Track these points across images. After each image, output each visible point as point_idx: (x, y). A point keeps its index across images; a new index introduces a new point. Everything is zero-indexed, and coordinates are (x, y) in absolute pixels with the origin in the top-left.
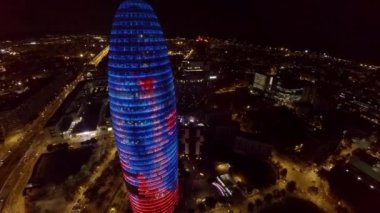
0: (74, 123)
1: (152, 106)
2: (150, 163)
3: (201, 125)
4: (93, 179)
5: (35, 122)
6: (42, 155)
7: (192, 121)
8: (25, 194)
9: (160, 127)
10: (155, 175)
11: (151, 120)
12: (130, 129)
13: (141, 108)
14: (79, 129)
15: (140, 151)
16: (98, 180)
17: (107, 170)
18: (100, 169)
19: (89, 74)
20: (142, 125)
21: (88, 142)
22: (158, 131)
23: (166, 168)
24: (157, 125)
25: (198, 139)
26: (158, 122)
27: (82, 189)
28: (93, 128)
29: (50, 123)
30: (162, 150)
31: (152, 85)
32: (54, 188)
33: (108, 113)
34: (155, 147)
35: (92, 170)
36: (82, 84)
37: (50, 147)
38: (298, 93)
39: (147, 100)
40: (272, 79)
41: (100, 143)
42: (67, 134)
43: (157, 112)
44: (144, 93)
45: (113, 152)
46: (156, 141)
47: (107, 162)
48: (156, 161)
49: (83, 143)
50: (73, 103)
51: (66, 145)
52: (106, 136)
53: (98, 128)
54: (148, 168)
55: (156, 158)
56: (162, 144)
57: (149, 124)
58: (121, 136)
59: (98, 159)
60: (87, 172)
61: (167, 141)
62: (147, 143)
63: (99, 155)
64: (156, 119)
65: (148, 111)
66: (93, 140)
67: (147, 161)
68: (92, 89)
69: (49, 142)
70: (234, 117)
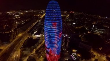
1: (55, 30)
3: (69, 37)
4: (38, 48)
5: (26, 31)
6: (26, 40)
7: (66, 36)
8: (21, 49)
9: (57, 36)
10: (54, 50)
11: (55, 34)
12: (49, 36)
13: (53, 31)
14: (36, 34)
15: (51, 42)
16: (39, 48)
17: (41, 46)
18: (40, 45)
19: (40, 20)
20: (52, 35)
22: (56, 37)
23: (57, 48)
24: (56, 36)
25: (68, 41)
26: (56, 35)
27: (35, 50)
28: (39, 35)
29: (29, 32)
30: (57, 43)
31: (56, 24)
32: (28, 48)
33: (44, 31)
34: (55, 42)
35: (38, 45)
36: (38, 23)
37: (28, 38)
39: (54, 29)
40: (94, 25)
41: (41, 38)
42: (33, 35)
43: (56, 32)
44: (54, 26)
45: (44, 41)
46: (55, 40)
47: (42, 44)
48: (55, 46)
49: (36, 38)
50: (35, 27)
51: (32, 38)
52: (42, 37)
53: (41, 35)
54: (52, 47)
55: (55, 45)
56: (57, 41)
57: (54, 35)
58: (46, 37)
59: (40, 43)
60: (36, 46)
61: (58, 41)
62: (53, 40)
64: (56, 34)
65: (54, 31)
66: (39, 38)
67: (52, 45)
68: (40, 24)
69: (28, 36)
70: (80, 36)
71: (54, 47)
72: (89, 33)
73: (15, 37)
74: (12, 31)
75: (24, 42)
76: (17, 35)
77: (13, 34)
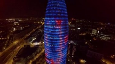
0: (33, 40)
1: (60, 31)
2: (56, 55)
3: (75, 44)
4: (35, 58)
5: (23, 38)
6: (22, 48)
7: (72, 42)
8: (14, 59)
9: (62, 41)
10: (58, 61)
11: (59, 37)
12: (50, 40)
13: (56, 31)
14: (34, 41)
15: (53, 50)
16: (37, 59)
17: (40, 56)
18: (38, 55)
19: (40, 27)
20: (55, 39)
21: (36, 46)
22: (61, 42)
23: (62, 59)
24: (61, 40)
25: (74, 49)
26: (61, 38)
27: (31, 61)
28: (39, 42)
30: (61, 51)
31: (61, 23)
32: (23, 59)
34: (59, 49)
35: (36, 55)
37: (25, 46)
38: (109, 36)
39: (58, 29)
40: (99, 31)
41: (40, 46)
42: (31, 43)
43: (61, 34)
44: (58, 25)
45: (43, 50)
46: (60, 46)
47: (41, 53)
48: (58, 55)
49: (35, 46)
50: (34, 34)
51: (30, 46)
52: (42, 45)
53: (40, 42)
54: (55, 57)
55: (59, 54)
56: (62, 48)
57: (58, 39)
58: (47, 43)
59: (38, 52)
60: (34, 56)
61: (64, 47)
62: (56, 47)
63: (39, 50)
64: (61, 37)
65: (58, 33)
66: (38, 45)
67: (55, 54)
68: (40, 31)
69: (25, 44)
70: (86, 43)
71: (58, 57)
72: (95, 39)
73: (10, 44)
74: (7, 38)
75: (19, 51)
76: (12, 42)
77: (8, 41)
